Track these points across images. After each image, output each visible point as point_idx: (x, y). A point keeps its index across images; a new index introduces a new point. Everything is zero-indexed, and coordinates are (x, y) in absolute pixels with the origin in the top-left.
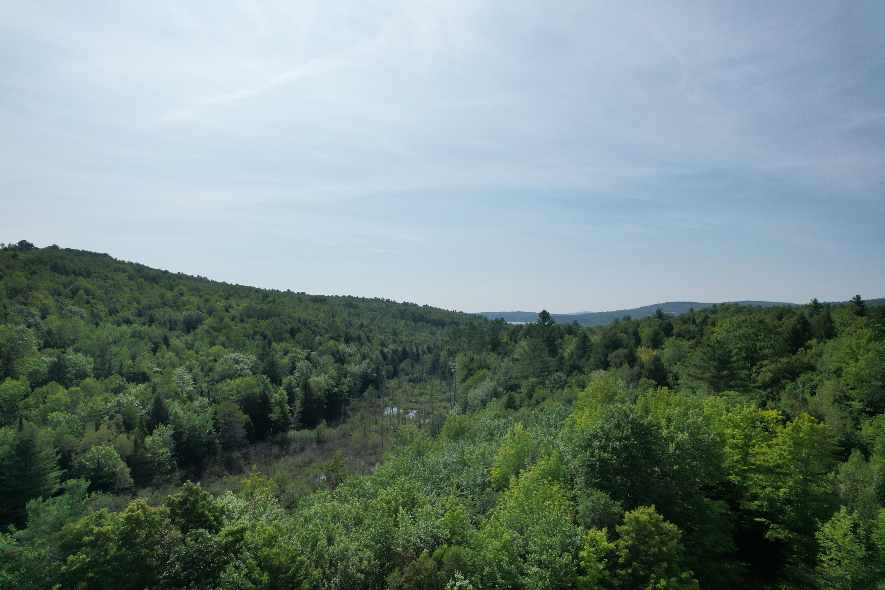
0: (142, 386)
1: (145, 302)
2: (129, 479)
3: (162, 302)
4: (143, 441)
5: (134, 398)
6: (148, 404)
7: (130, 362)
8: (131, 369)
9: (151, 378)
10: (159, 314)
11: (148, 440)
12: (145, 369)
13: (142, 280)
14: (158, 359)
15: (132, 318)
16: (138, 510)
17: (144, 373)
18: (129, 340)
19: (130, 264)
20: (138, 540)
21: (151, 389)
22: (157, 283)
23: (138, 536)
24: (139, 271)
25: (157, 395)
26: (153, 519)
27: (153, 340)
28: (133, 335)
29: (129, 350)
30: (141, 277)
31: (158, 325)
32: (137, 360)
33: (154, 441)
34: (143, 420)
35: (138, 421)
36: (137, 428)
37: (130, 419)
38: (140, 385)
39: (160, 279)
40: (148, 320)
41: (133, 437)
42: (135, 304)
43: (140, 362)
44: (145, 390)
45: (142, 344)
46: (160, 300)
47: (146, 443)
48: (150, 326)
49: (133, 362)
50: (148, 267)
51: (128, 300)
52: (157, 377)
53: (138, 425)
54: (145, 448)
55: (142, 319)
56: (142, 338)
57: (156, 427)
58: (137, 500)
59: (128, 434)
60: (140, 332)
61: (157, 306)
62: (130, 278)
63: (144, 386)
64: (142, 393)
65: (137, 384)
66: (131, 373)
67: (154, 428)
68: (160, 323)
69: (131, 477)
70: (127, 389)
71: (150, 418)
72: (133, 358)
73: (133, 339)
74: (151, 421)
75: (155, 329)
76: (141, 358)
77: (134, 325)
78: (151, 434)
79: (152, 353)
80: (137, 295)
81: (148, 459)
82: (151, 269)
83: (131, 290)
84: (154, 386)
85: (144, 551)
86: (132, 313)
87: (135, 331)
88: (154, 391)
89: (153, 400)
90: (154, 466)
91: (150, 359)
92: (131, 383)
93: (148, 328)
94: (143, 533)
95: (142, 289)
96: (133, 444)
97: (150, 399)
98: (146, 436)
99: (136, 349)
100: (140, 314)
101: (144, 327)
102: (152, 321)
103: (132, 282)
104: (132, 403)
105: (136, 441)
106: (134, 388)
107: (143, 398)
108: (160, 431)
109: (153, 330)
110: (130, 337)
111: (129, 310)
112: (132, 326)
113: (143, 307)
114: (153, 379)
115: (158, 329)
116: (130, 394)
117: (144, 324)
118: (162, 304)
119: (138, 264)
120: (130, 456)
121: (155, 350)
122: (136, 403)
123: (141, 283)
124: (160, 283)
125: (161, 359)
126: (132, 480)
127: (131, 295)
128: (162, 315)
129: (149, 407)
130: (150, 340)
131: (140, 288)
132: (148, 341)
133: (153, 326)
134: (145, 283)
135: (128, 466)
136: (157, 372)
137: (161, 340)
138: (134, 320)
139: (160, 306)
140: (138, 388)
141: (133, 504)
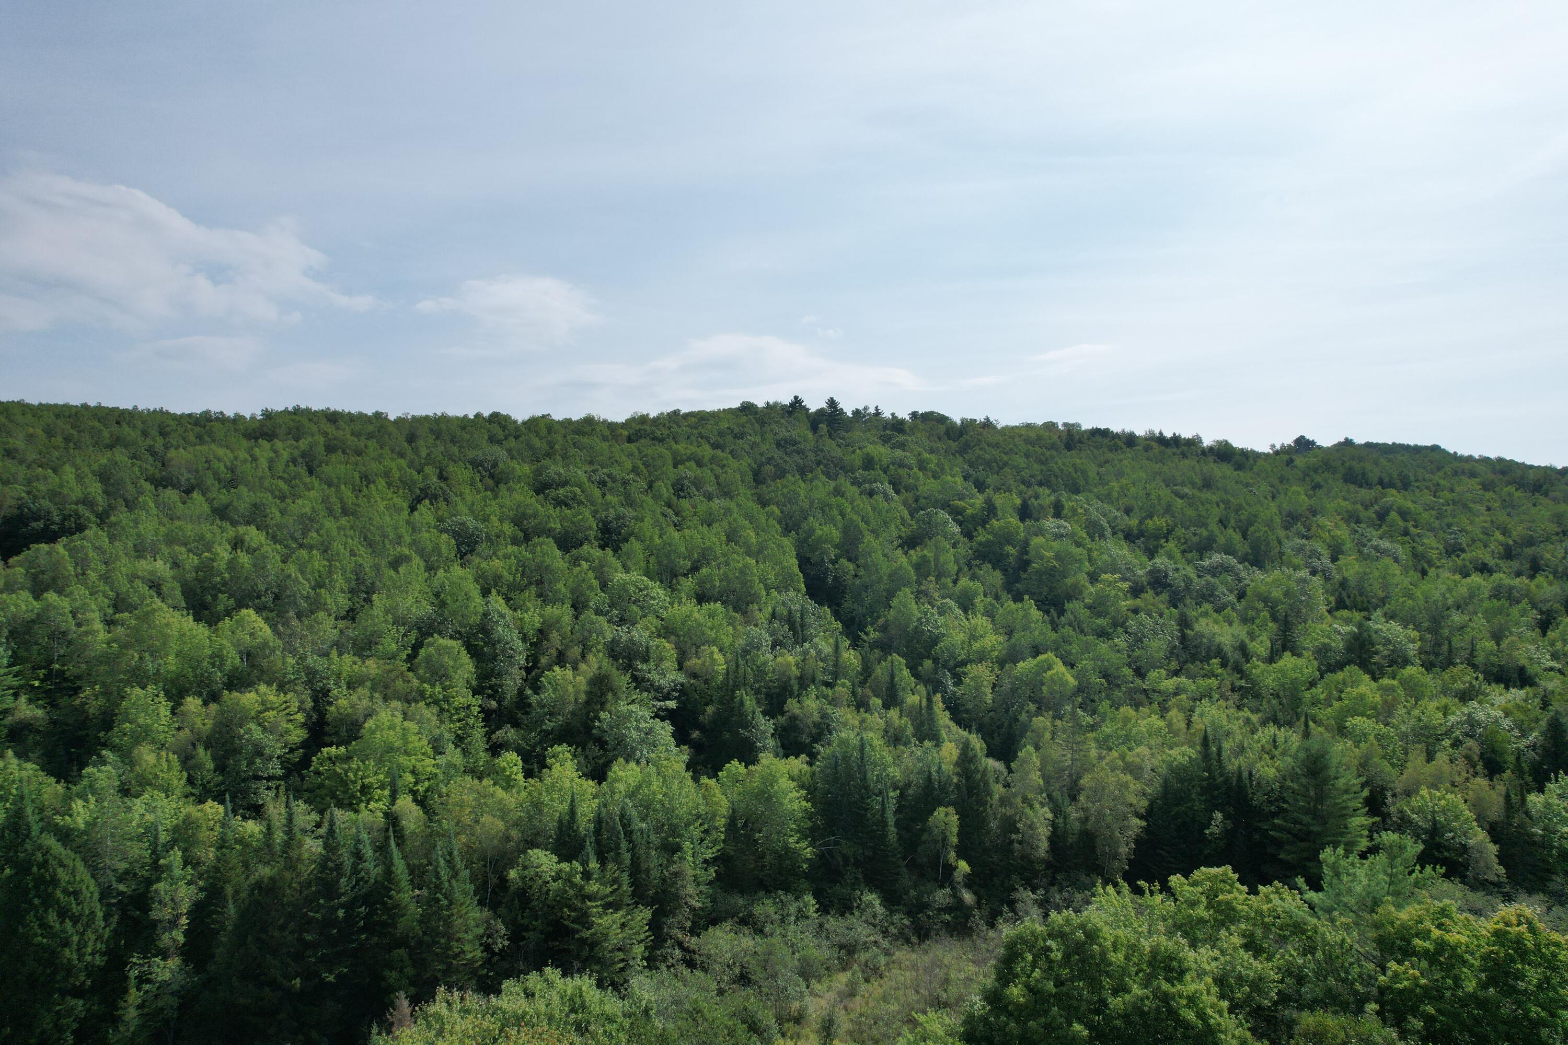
0: (1517, 694)
1: (1518, 530)
2: (1497, 867)
3: (1559, 530)
4: (1523, 801)
5: (1500, 714)
6: (1532, 730)
7: (1490, 645)
8: (1494, 659)
9: (1537, 680)
10: (1553, 556)
11: (1535, 800)
12: (1523, 662)
13: (1511, 489)
14: (1552, 644)
15: (1491, 562)
16: (1518, 925)
17: (1522, 669)
18: (1486, 604)
19: (1485, 460)
20: (1521, 985)
21: (1537, 701)
22: (1546, 494)
23: (1521, 976)
24: (1503, 473)
25: (1552, 714)
26: (1554, 955)
27: (1540, 605)
28: (1496, 594)
29: (1488, 622)
30: (1509, 483)
31: (1551, 577)
32: (1505, 643)
33: (1548, 805)
34: (1523, 758)
35: (1511, 759)
36: (1508, 772)
37: (1494, 751)
38: (1513, 690)
39: (1552, 484)
40: (1527, 566)
41: (1501, 788)
42: (1498, 536)
43: (1512, 646)
44: (1525, 701)
45: (1515, 611)
46: (1553, 528)
47: (1530, 805)
48: (1532, 577)
49: (1498, 644)
50: (1523, 464)
51: (1483, 527)
52: (1551, 679)
53: (1511, 766)
54: (1527, 813)
55: (1515, 564)
56: (1514, 601)
57: (1552, 775)
58: (1517, 906)
59: (1491, 780)
60: (1511, 589)
61: (1547, 539)
62: (1486, 487)
63: (1522, 693)
64: (1518, 707)
65: (1507, 688)
66: (1493, 665)
67: (1549, 780)
68: (1555, 573)
69: (1500, 864)
70: (1487, 695)
71: (1537, 758)
72: (1497, 637)
73: (1495, 601)
74: (1540, 764)
75: (1545, 585)
76: (1514, 638)
77: (1497, 576)
78: (1541, 790)
79: (1537, 630)
80: (1502, 517)
81: (1536, 839)
82: (1531, 467)
83: (1489, 509)
84: (1545, 696)
85: (1535, 1011)
86: (1493, 552)
87: (1500, 586)
88: (1545, 705)
89: (1543, 723)
90: (1551, 856)
91: (1534, 641)
92: (1493, 685)
93: (1527, 581)
94: (1533, 975)
95: (1513, 507)
96: (1501, 799)
97: (1537, 720)
98: (1529, 792)
99: (1503, 621)
100: (1508, 554)
101: (1518, 580)
102: (1535, 568)
103: (1488, 495)
104: (1496, 722)
105: (1507, 797)
106: (1501, 695)
107: (1522, 717)
108: (1561, 787)
109: (1537, 586)
110: (1490, 598)
111: (1485, 546)
112: (1492, 578)
113: (1515, 541)
114: (1542, 683)
115: (1551, 584)
116: (1493, 705)
117: (1518, 574)
118: (1557, 534)
119: (1500, 460)
120: (1496, 823)
121: (1545, 625)
122: (1506, 723)
123: (1510, 494)
124: (1552, 494)
125: (1559, 645)
126: (1501, 870)
127: (1488, 519)
128: (1559, 556)
129: (1534, 736)
130: (1534, 605)
131: (1508, 505)
132: (1529, 607)
133: (1540, 578)
134: (1519, 494)
135: (1495, 842)
136: (1551, 669)
137: (1557, 606)
138: (1497, 565)
139: (1554, 538)
140: (1509, 696)
141: (1507, 911)
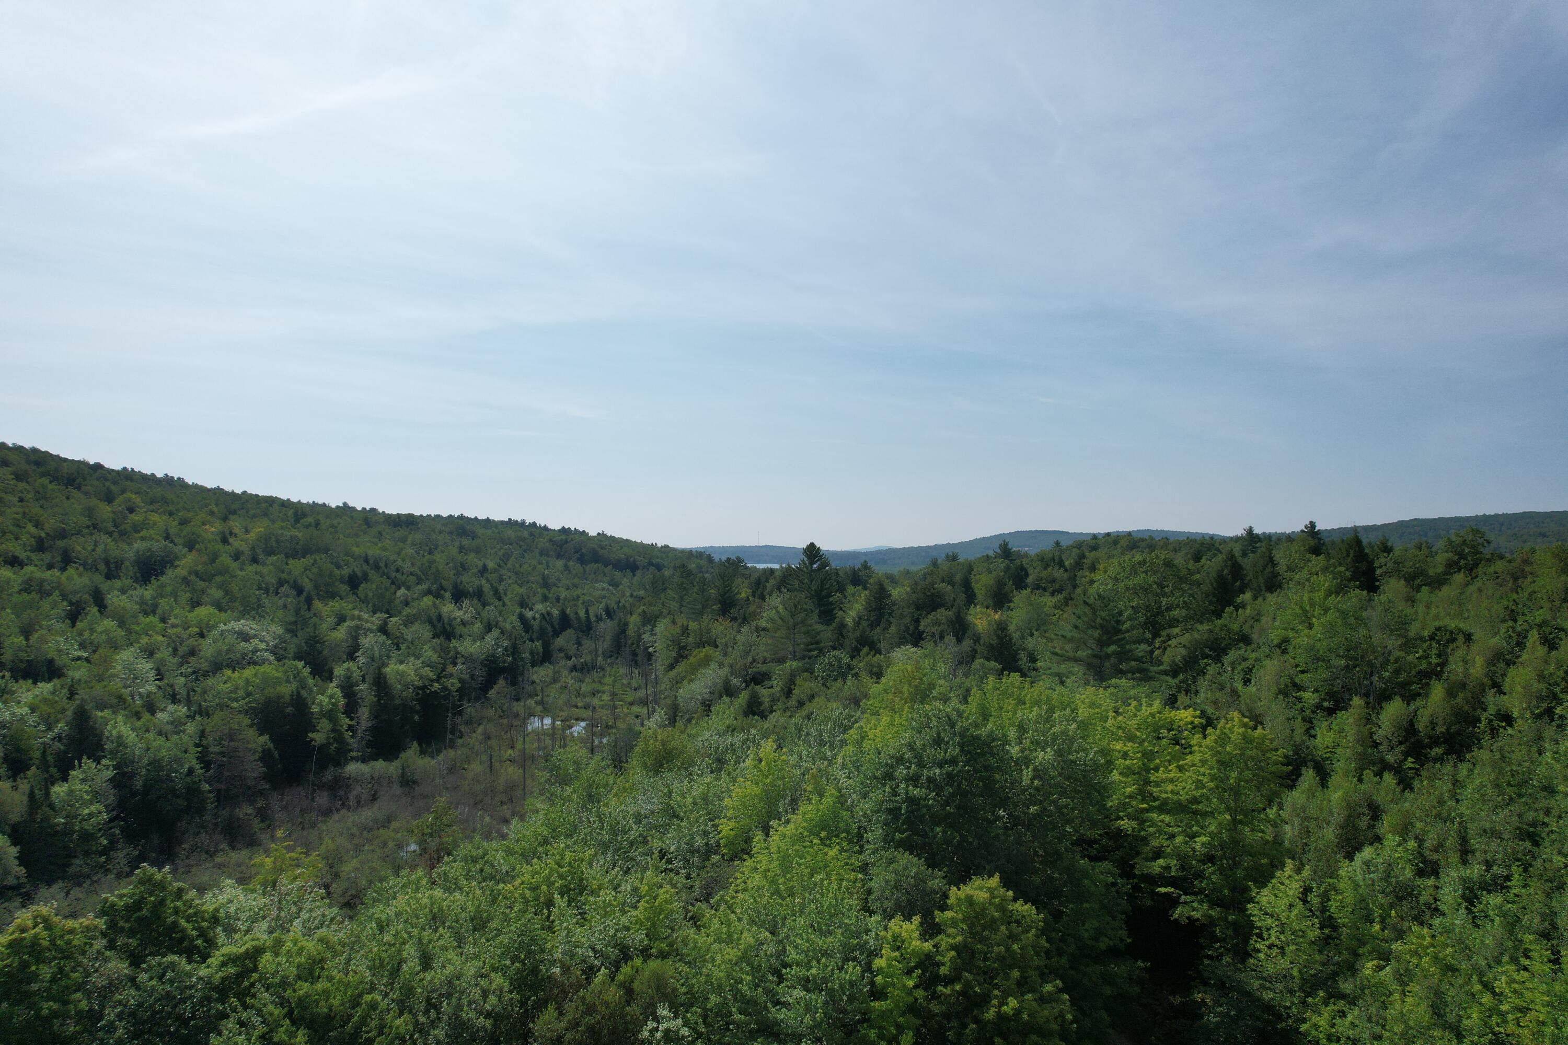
0: (45, 688)
1: (51, 523)
2: (18, 869)
3: (90, 523)
4: (47, 794)
5: (26, 710)
6: (58, 721)
7: (19, 640)
8: (22, 655)
9: (65, 671)
10: (84, 549)
11: (59, 790)
12: (52, 654)
13: (45, 481)
14: (80, 634)
15: (22, 555)
16: (34, 928)
17: (51, 662)
18: (16, 598)
19: (19, 449)
20: (35, 987)
21: (65, 691)
22: (79, 488)
23: (34, 977)
24: (37, 464)
25: (78, 702)
26: (69, 943)
27: (70, 596)
28: (27, 587)
29: (17, 617)
30: (43, 475)
31: (81, 569)
32: (34, 637)
33: (71, 792)
34: (49, 751)
35: (37, 754)
36: (34, 768)
37: (19, 750)
38: (40, 685)
39: (85, 479)
40: (59, 558)
41: (24, 786)
42: (31, 528)
43: (42, 640)
44: (53, 693)
45: (46, 605)
46: (85, 521)
47: (53, 797)
48: (63, 569)
49: (27, 639)
50: (58, 456)
51: (15, 519)
52: (79, 669)
53: (37, 762)
54: (51, 806)
55: (47, 557)
56: (44, 593)
57: (76, 763)
58: (34, 908)
59: (15, 781)
60: (41, 583)
61: (78, 533)
62: (19, 477)
63: (49, 686)
64: (45, 700)
65: (35, 683)
66: (21, 661)
67: (73, 768)
68: (85, 565)
69: (20, 865)
70: (14, 692)
71: (62, 747)
72: (27, 632)
73: (25, 595)
74: (66, 752)
75: (76, 576)
76: (43, 632)
77: (29, 569)
78: (65, 779)
79: (68, 621)
80: (35, 509)
81: (58, 828)
82: (65, 460)
83: (21, 500)
84: (72, 686)
85: (47, 1007)
86: (25, 545)
87: (31, 579)
88: (72, 694)
89: (69, 713)
90: (72, 841)
91: (63, 633)
92: (21, 681)
93: (58, 574)
94: (46, 972)
95: (46, 498)
96: (25, 799)
97: (63, 711)
98: (53, 784)
99: (33, 615)
100: (40, 546)
101: (49, 572)
102: (67, 560)
103: (22, 485)
104: (22, 719)
105: (31, 795)
106: (28, 691)
107: (49, 710)
108: (84, 772)
109: (69, 579)
110: (19, 592)
111: (17, 539)
112: (23, 572)
113: (47, 534)
114: (70, 673)
115: (80, 575)
116: (19, 702)
117: (50, 567)
118: (88, 527)
119: (35, 451)
120: (19, 823)
121: (74, 617)
122: (32, 719)
123: (44, 487)
124: (83, 488)
125: (86, 634)
126: (22, 871)
127: (21, 510)
128: (89, 548)
129: (61, 727)
130: (64, 597)
131: (41, 496)
132: (59, 599)
133: (71, 571)
134: (52, 486)
135: (14, 844)
136: (79, 658)
137: (86, 597)
138: (29, 558)
139: (85, 531)
140: (37, 691)
141: (24, 916)
